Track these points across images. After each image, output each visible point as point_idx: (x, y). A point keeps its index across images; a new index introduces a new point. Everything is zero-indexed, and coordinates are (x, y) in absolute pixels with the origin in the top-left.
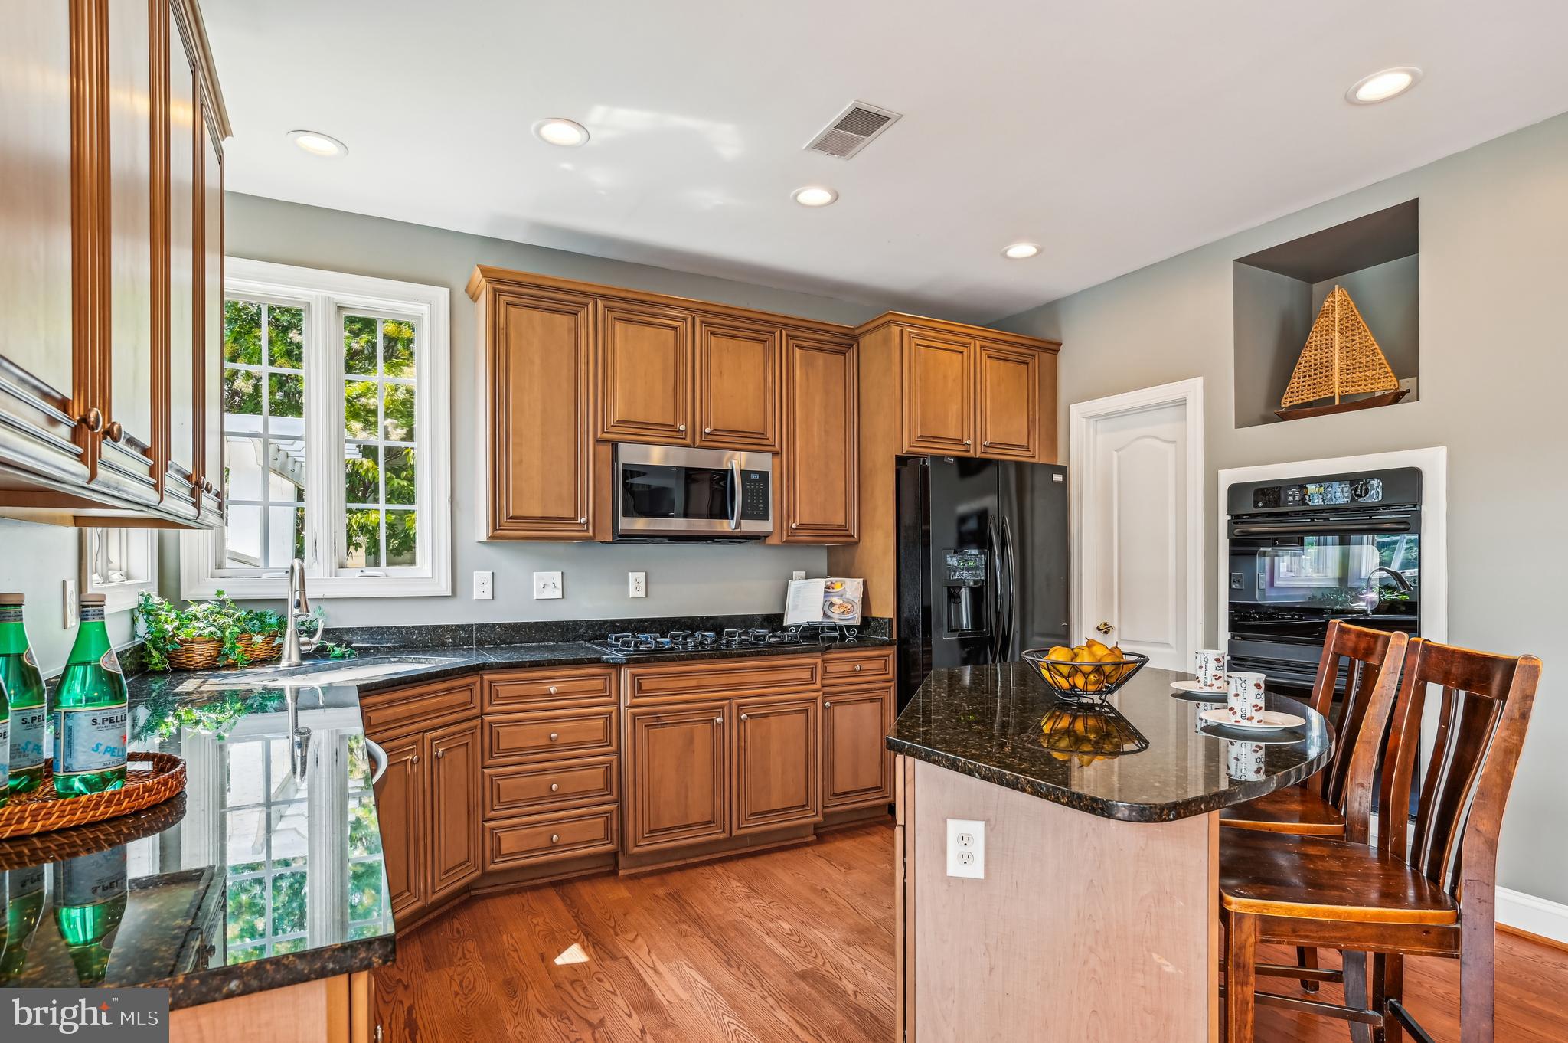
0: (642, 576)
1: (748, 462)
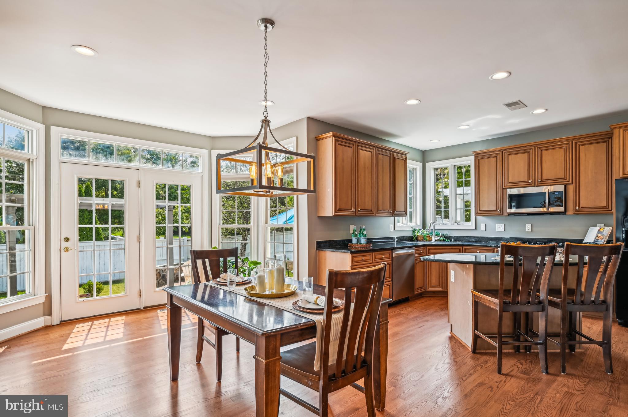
0: (530, 225)
1: (554, 189)
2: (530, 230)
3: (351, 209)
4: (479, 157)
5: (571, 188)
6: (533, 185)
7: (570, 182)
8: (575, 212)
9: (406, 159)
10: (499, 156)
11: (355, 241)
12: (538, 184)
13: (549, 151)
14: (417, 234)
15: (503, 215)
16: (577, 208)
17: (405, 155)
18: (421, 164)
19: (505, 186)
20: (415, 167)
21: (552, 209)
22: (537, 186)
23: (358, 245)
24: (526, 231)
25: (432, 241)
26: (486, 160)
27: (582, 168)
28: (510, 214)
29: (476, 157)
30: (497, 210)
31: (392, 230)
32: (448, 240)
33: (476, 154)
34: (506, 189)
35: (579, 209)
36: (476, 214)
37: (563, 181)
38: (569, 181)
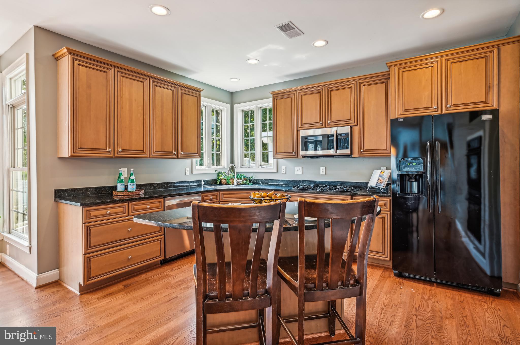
2: (324, 173)
3: (105, 149)
4: (277, 96)
5: (356, 129)
6: (324, 126)
7: (356, 124)
8: (360, 154)
9: (200, 95)
10: (294, 97)
11: (120, 187)
12: (328, 125)
13: (337, 92)
14: (221, 177)
15: (298, 157)
16: (362, 150)
17: (199, 92)
18: (229, 106)
19: (299, 128)
20: (221, 108)
21: (341, 152)
22: (327, 128)
23: (125, 193)
24: (321, 174)
25: (234, 185)
26: (283, 100)
27: (365, 110)
28: (304, 157)
29: (274, 97)
30: (292, 152)
31: (188, 173)
32: (251, 183)
33: (274, 95)
34: (300, 130)
35: (363, 151)
36: (274, 156)
37: (349, 122)
38: (354, 123)
